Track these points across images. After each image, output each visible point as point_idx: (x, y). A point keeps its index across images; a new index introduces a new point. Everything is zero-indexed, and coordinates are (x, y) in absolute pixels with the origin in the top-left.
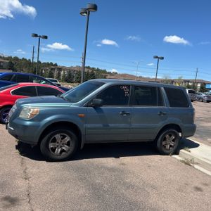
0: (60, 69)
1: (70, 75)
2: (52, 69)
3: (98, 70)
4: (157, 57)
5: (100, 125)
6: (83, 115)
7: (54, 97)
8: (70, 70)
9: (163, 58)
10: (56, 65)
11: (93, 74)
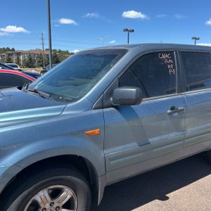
0: (19, 54)
1: (30, 59)
2: (9, 55)
3: (60, 51)
4: (127, 30)
5: (133, 146)
6: (97, 131)
7: (15, 90)
8: (30, 54)
9: (133, 31)
10: (13, 50)
11: (56, 56)
